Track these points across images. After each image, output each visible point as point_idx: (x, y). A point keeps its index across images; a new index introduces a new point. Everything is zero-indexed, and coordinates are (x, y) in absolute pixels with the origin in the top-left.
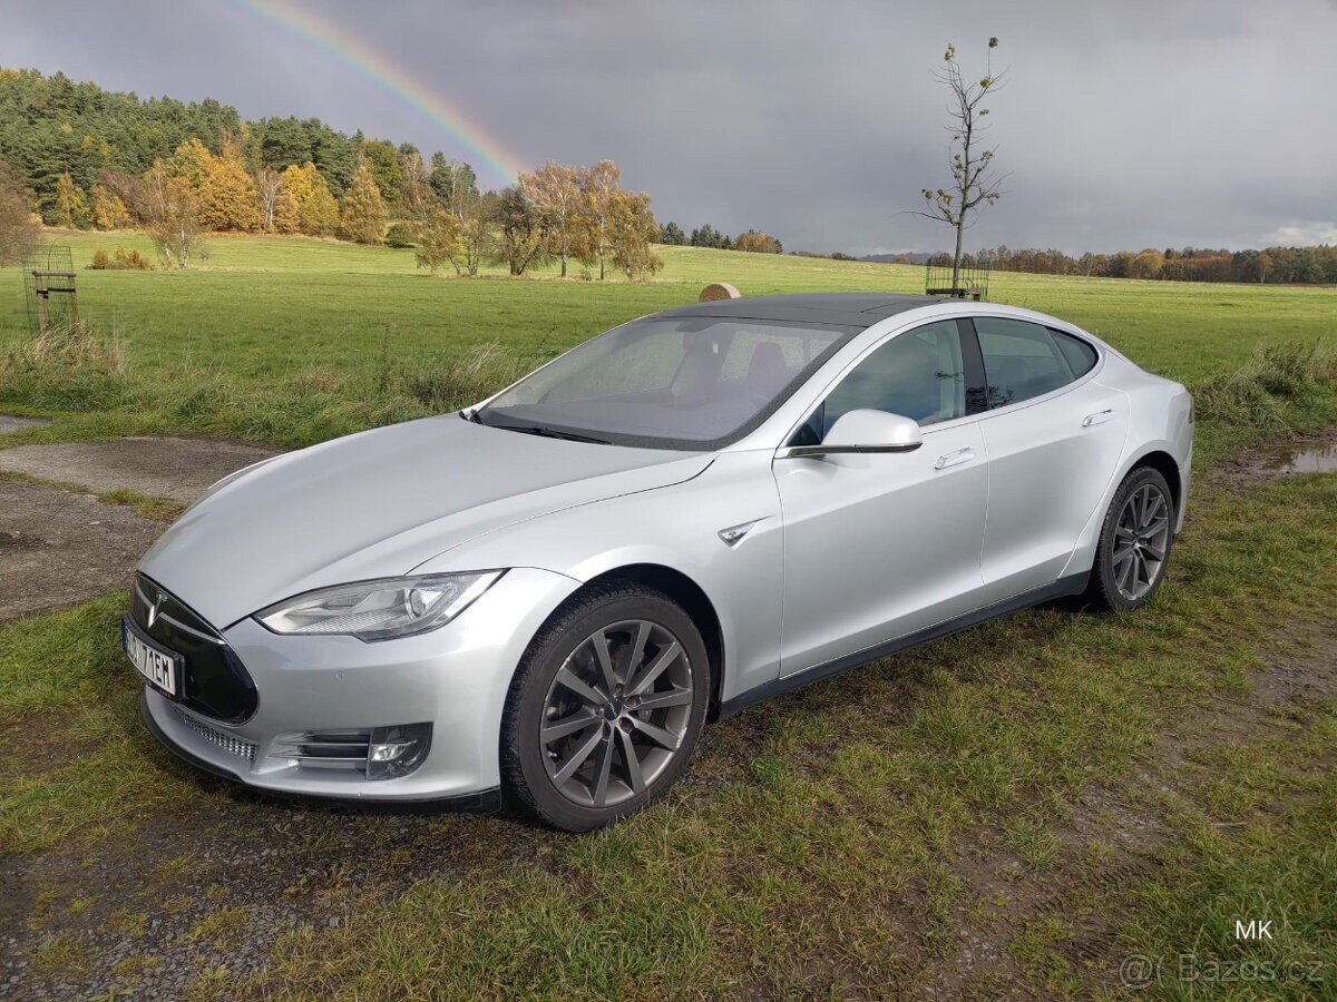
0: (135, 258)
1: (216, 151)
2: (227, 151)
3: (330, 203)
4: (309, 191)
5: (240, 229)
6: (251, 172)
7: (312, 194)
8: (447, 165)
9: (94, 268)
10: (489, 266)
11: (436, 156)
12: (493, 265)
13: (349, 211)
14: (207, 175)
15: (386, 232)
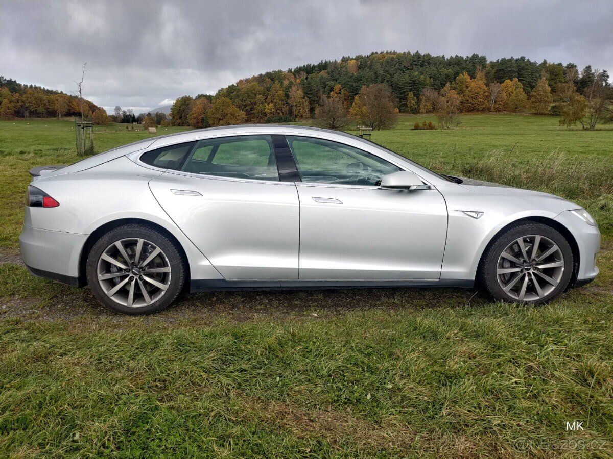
0: (430, 124)
1: (472, 76)
2: (478, 77)
3: (523, 96)
4: (514, 91)
5: (478, 110)
6: (487, 85)
7: (515, 92)
8: (593, 72)
9: (414, 129)
10: (602, 124)
11: (587, 67)
12: (605, 123)
13: (533, 99)
14: (467, 87)
15: (549, 108)
